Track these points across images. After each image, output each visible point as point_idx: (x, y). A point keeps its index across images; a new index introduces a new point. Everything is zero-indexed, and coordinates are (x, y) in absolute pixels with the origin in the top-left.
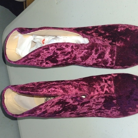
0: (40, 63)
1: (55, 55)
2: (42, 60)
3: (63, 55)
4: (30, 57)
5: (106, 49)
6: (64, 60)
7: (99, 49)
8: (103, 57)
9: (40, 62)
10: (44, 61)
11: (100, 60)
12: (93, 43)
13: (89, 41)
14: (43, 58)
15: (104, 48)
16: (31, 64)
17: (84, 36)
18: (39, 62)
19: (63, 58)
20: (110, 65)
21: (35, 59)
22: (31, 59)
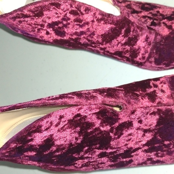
0: (38, 29)
1: (65, 23)
2: (42, 26)
3: (77, 25)
4: (26, 12)
5: (141, 33)
6: (76, 33)
7: (132, 30)
8: (134, 45)
9: (39, 27)
10: (45, 28)
11: (128, 48)
12: (125, 18)
13: (121, 13)
14: (45, 22)
15: (138, 30)
16: (23, 28)
17: (115, 3)
18: (37, 26)
19: (74, 31)
20: (140, 59)
21: (32, 19)
22: (26, 16)
